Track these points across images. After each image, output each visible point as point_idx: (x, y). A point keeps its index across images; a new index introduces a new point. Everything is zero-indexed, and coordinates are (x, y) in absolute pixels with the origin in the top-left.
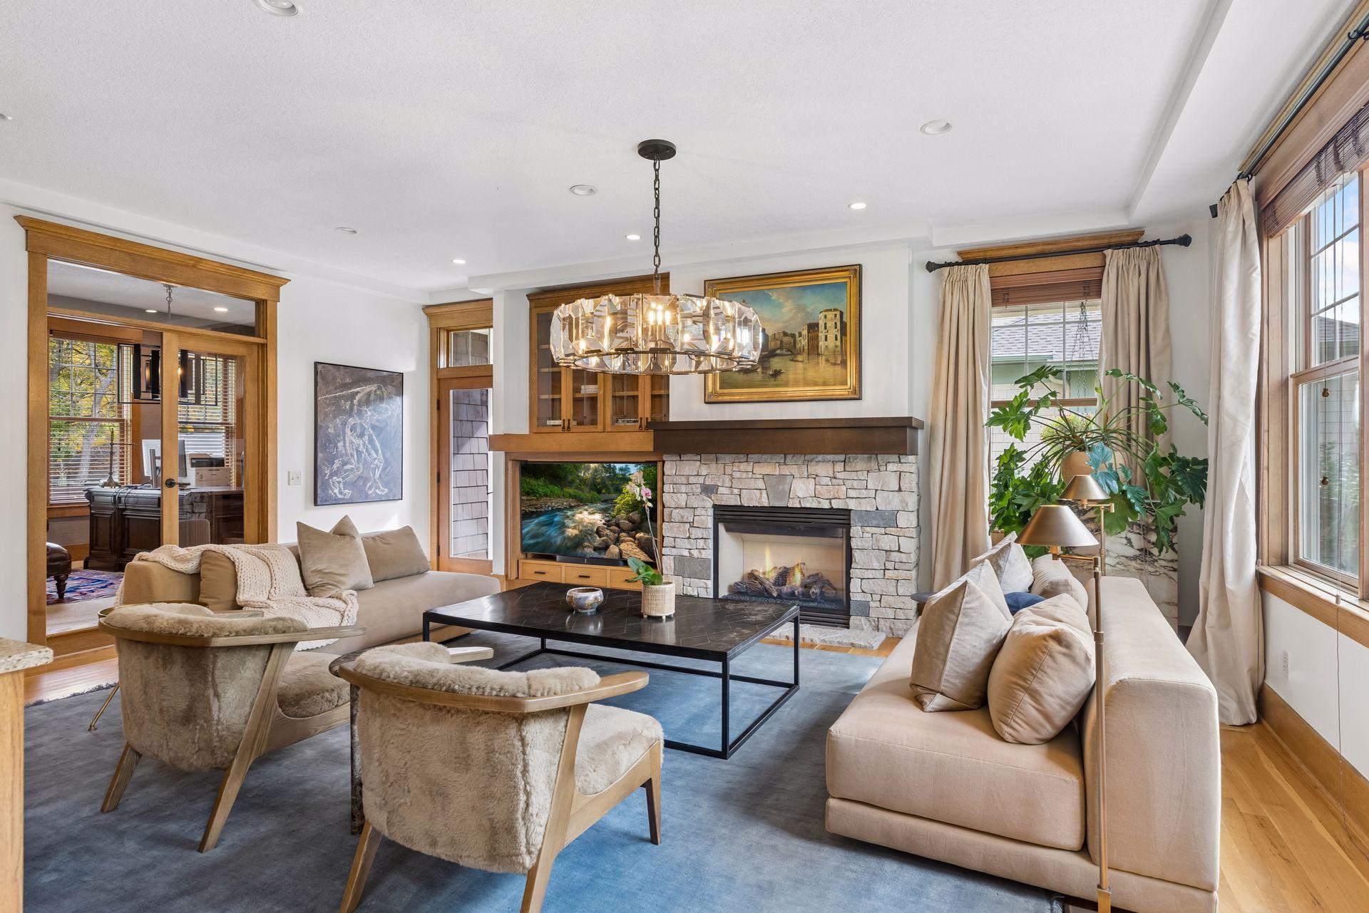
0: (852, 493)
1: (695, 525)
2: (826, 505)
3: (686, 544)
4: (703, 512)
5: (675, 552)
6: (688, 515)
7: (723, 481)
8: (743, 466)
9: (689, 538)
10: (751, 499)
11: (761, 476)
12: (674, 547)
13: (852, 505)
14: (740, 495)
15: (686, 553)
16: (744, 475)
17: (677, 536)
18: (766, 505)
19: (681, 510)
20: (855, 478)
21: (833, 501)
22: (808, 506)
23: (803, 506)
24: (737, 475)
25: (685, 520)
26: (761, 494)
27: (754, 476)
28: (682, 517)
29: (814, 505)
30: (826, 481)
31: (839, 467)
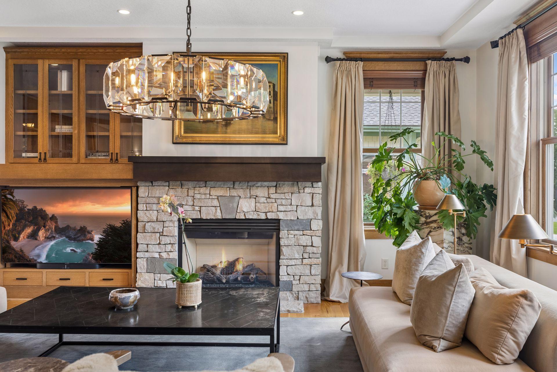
0: (281, 208)
1: (164, 234)
2: (263, 217)
3: (157, 248)
4: (171, 224)
5: (147, 255)
6: (158, 227)
7: (187, 201)
8: (202, 190)
9: (159, 244)
10: (209, 214)
11: (216, 197)
12: (147, 251)
13: (281, 216)
14: (200, 211)
15: (157, 255)
16: (203, 197)
17: (149, 243)
18: (220, 217)
19: (153, 224)
20: (284, 198)
21: (268, 214)
22: (251, 217)
23: (247, 218)
24: (198, 196)
25: (156, 230)
26: (216, 210)
27: (211, 197)
28: (154, 228)
29: (255, 217)
30: (263, 200)
31: (272, 190)
